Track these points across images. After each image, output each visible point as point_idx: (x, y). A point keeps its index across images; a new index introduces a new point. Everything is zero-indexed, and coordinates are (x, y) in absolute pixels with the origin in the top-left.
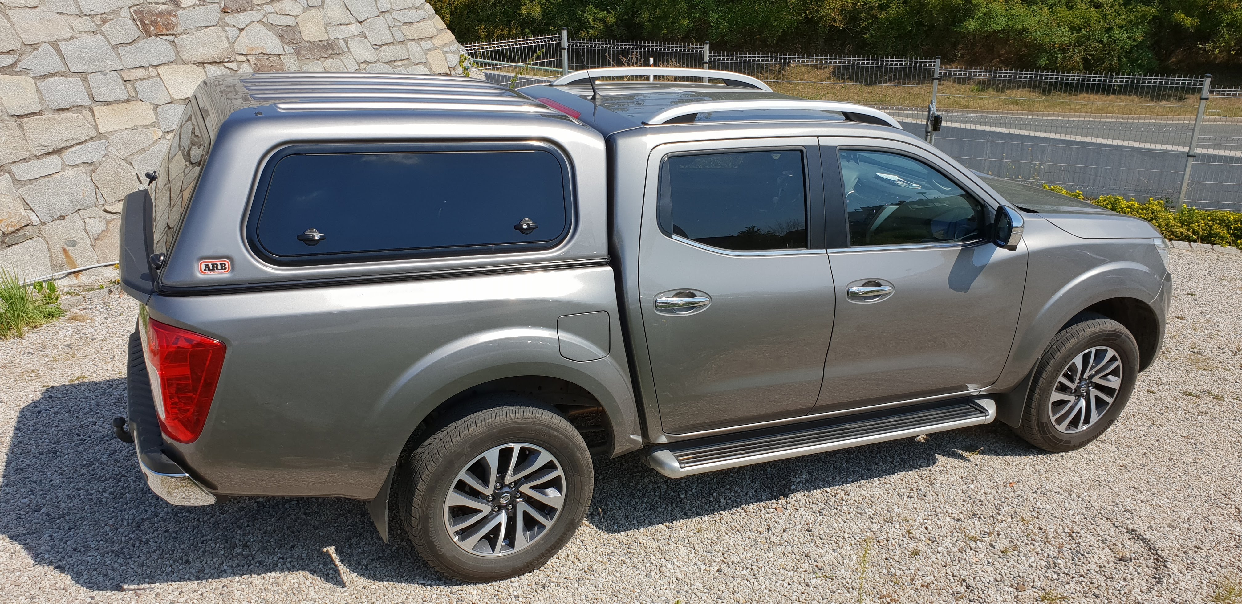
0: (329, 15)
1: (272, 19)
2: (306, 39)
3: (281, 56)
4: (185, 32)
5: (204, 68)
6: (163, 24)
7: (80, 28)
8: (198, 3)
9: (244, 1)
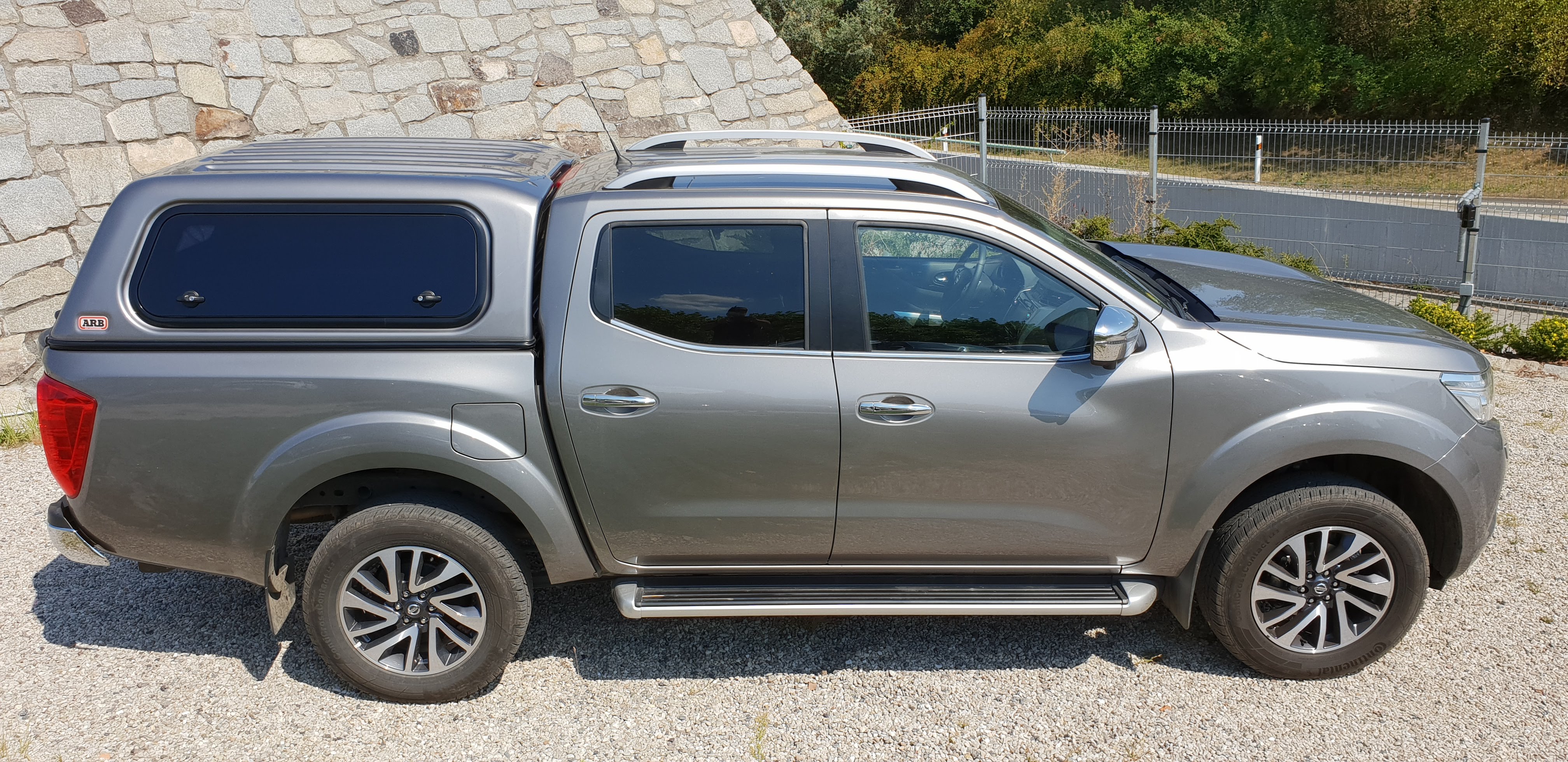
0: (668, 87)
1: (595, 92)
2: (634, 114)
3: (598, 134)
4: (487, 107)
6: (462, 100)
7: (371, 106)
8: (507, 76)
9: (563, 73)
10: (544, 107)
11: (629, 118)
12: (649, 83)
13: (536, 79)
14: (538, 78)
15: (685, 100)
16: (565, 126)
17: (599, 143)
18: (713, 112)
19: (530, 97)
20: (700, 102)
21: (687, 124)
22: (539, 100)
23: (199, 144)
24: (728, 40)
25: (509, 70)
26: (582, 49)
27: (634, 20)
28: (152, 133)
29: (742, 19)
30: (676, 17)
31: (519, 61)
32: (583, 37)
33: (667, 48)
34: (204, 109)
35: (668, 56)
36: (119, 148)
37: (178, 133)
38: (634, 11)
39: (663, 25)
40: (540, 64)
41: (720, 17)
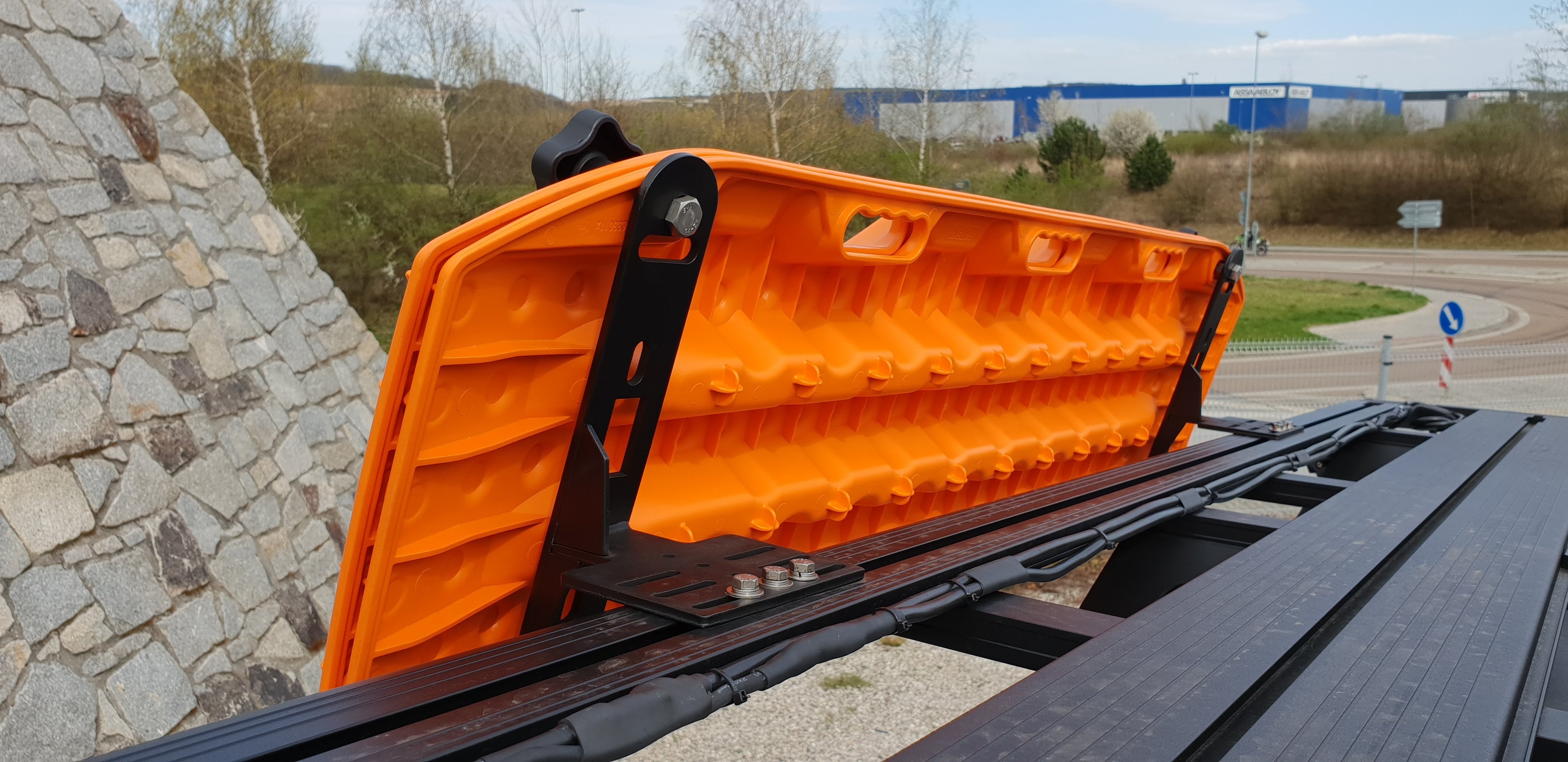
0: (227, 324)
1: (151, 342)
2: (211, 375)
3: (185, 417)
4: (21, 390)
5: (72, 468)
8: (29, 321)
9: (103, 309)
10: (98, 378)
11: (208, 383)
12: (206, 318)
13: (72, 323)
14: (76, 321)
15: (248, 344)
16: (137, 410)
17: (190, 434)
18: (282, 359)
19: (74, 361)
20: (263, 344)
21: (266, 383)
22: (89, 364)
24: (258, 246)
25: (28, 307)
26: (109, 263)
27: (155, 209)
29: (260, 211)
30: (200, 208)
31: (34, 289)
32: (104, 239)
33: (205, 256)
35: (211, 272)
38: (151, 195)
39: (192, 221)
40: (67, 295)
41: (240, 208)
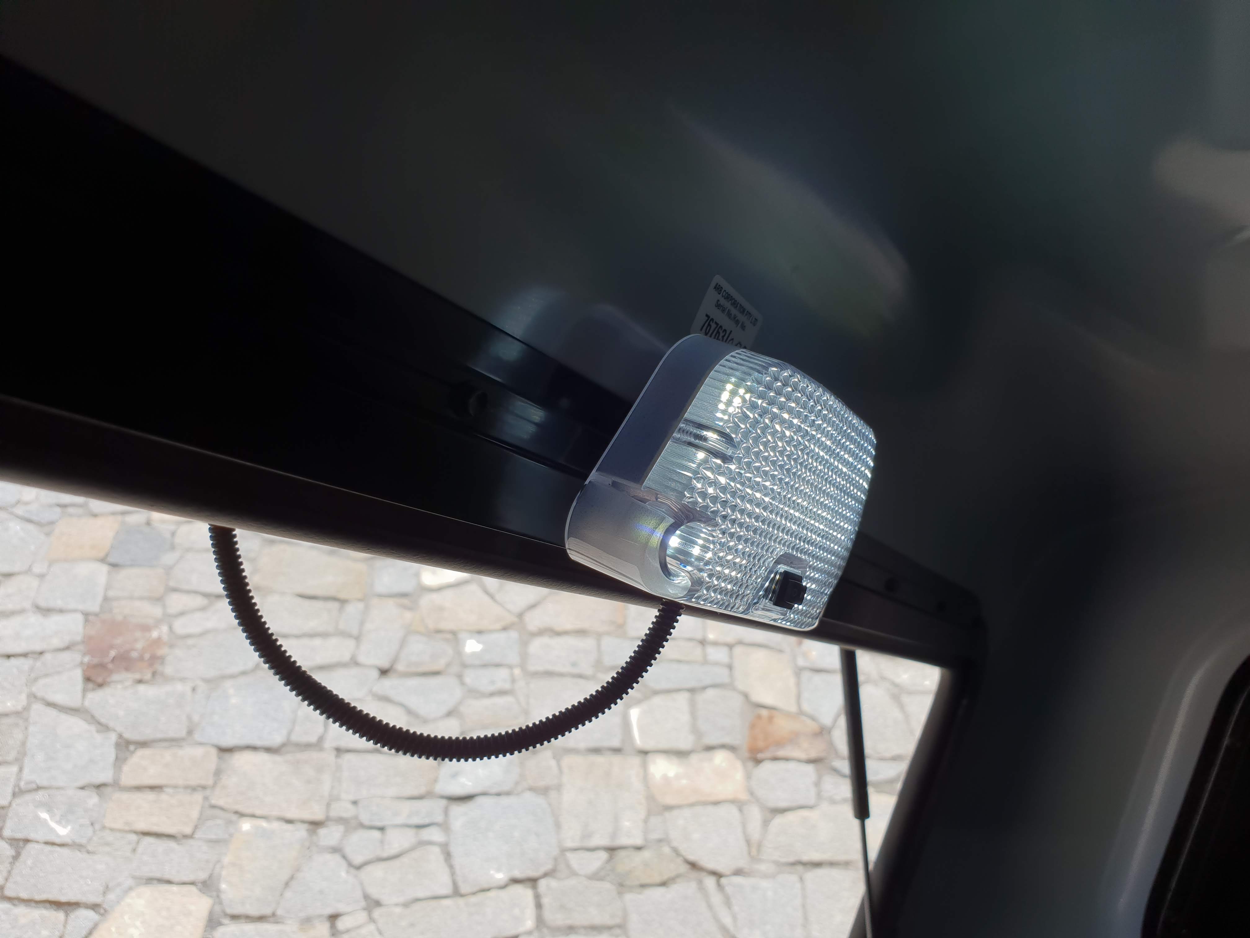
23: (750, 764)
28: (685, 742)
34: (764, 713)
36: (636, 761)
37: (723, 746)
